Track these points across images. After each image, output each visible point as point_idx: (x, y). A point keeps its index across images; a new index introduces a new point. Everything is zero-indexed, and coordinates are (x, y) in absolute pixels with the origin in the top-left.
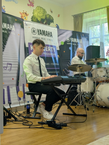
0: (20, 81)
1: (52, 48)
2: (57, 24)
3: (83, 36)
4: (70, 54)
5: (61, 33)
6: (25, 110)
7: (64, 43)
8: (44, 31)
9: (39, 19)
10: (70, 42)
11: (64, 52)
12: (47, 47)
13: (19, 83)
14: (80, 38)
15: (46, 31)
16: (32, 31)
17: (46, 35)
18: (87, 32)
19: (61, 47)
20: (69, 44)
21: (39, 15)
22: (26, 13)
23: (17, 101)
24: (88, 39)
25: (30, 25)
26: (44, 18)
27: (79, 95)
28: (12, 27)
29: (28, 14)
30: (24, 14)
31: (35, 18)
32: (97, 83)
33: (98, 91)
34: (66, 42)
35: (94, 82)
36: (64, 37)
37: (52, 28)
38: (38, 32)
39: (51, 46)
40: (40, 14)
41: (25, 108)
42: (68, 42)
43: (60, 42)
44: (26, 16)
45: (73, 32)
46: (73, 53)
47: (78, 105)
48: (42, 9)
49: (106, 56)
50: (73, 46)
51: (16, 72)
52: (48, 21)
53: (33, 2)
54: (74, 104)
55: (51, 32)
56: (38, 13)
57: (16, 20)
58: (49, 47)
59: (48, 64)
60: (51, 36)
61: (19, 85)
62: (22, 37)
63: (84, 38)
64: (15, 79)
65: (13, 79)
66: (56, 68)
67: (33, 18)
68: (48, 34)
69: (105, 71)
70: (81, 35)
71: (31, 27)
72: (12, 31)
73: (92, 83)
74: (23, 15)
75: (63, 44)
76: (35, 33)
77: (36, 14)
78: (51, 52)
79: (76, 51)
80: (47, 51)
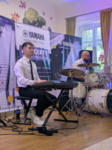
0: (9, 85)
1: (44, 51)
2: (49, 27)
3: (75, 40)
4: (62, 58)
5: (53, 36)
6: (15, 115)
7: (57, 46)
8: (36, 34)
9: (31, 21)
10: (62, 46)
11: (56, 56)
12: (39, 50)
13: (9, 87)
14: (72, 42)
15: (38, 34)
16: (24, 34)
17: (38, 37)
18: (79, 36)
19: (53, 50)
20: (61, 47)
21: (31, 18)
22: (17, 15)
23: (7, 106)
24: (81, 44)
25: (21, 27)
26: (36, 20)
27: (71, 100)
28: (2, 29)
29: (20, 16)
30: (15, 15)
31: (27, 20)
32: (89, 89)
33: (90, 97)
34: (58, 46)
35: (86, 88)
36: (56, 40)
37: (45, 31)
38: (30, 34)
39: (43, 49)
40: (32, 16)
41: (15, 114)
42: (60, 46)
43: (52, 45)
44: (17, 18)
45: (66, 36)
46: (65, 57)
47: (70, 111)
48: (34, 11)
49: (99, 61)
50: (65, 50)
51: (6, 75)
52: (40, 23)
53: (25, 4)
54: (66, 110)
55: (43, 35)
56: (29, 15)
57: (7, 21)
58: (41, 51)
59: (39, 68)
60: (44, 39)
61: (9, 89)
62: (13, 39)
63: (76, 42)
64: (5, 82)
65: (3, 83)
66: (47, 73)
67: (25, 20)
68: (40, 37)
69: (98, 76)
70: (74, 39)
71: (22, 29)
72: (2, 33)
73: (84, 88)
74: (15, 17)
75: (55, 48)
76: (27, 36)
77: (28, 16)
78: (43, 56)
79: (68, 55)
80: (39, 54)
